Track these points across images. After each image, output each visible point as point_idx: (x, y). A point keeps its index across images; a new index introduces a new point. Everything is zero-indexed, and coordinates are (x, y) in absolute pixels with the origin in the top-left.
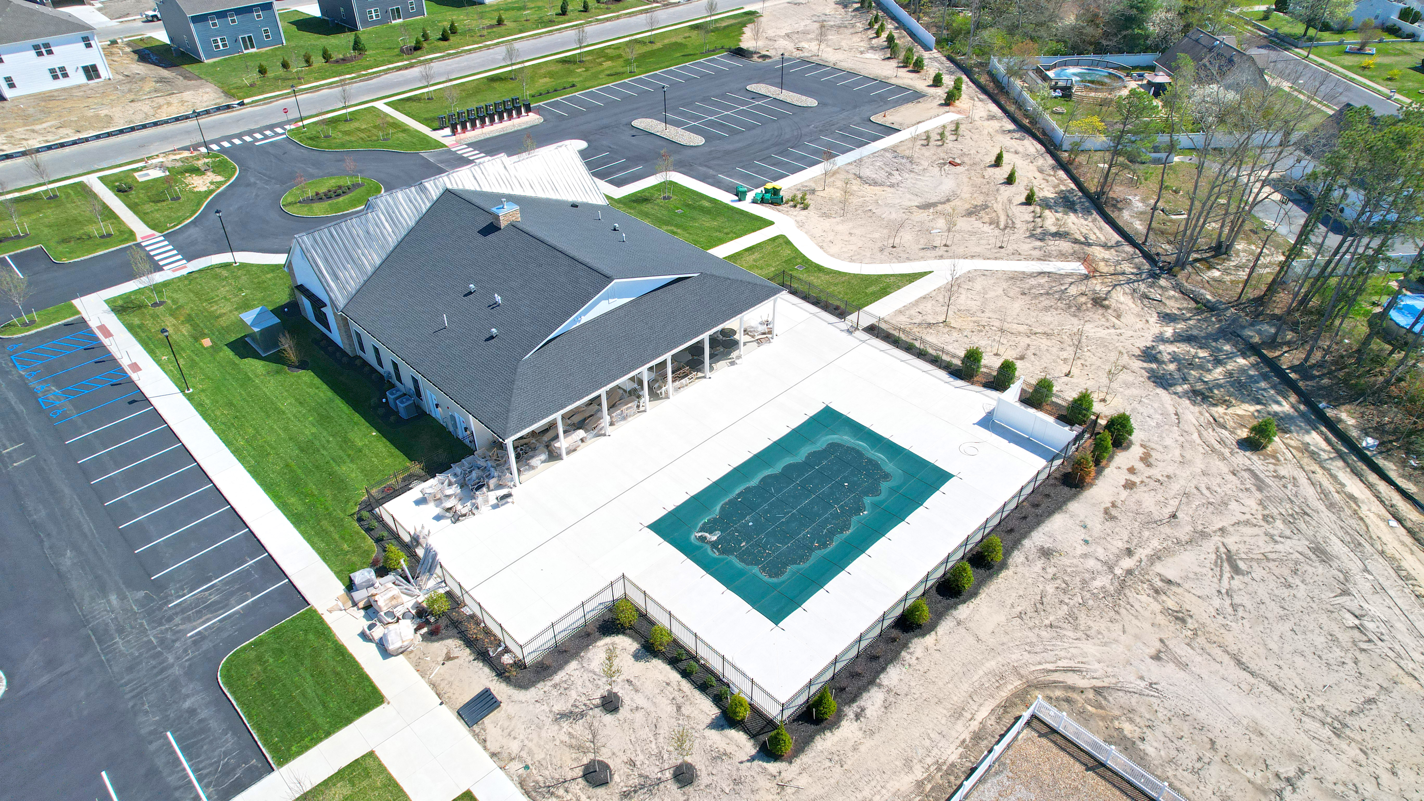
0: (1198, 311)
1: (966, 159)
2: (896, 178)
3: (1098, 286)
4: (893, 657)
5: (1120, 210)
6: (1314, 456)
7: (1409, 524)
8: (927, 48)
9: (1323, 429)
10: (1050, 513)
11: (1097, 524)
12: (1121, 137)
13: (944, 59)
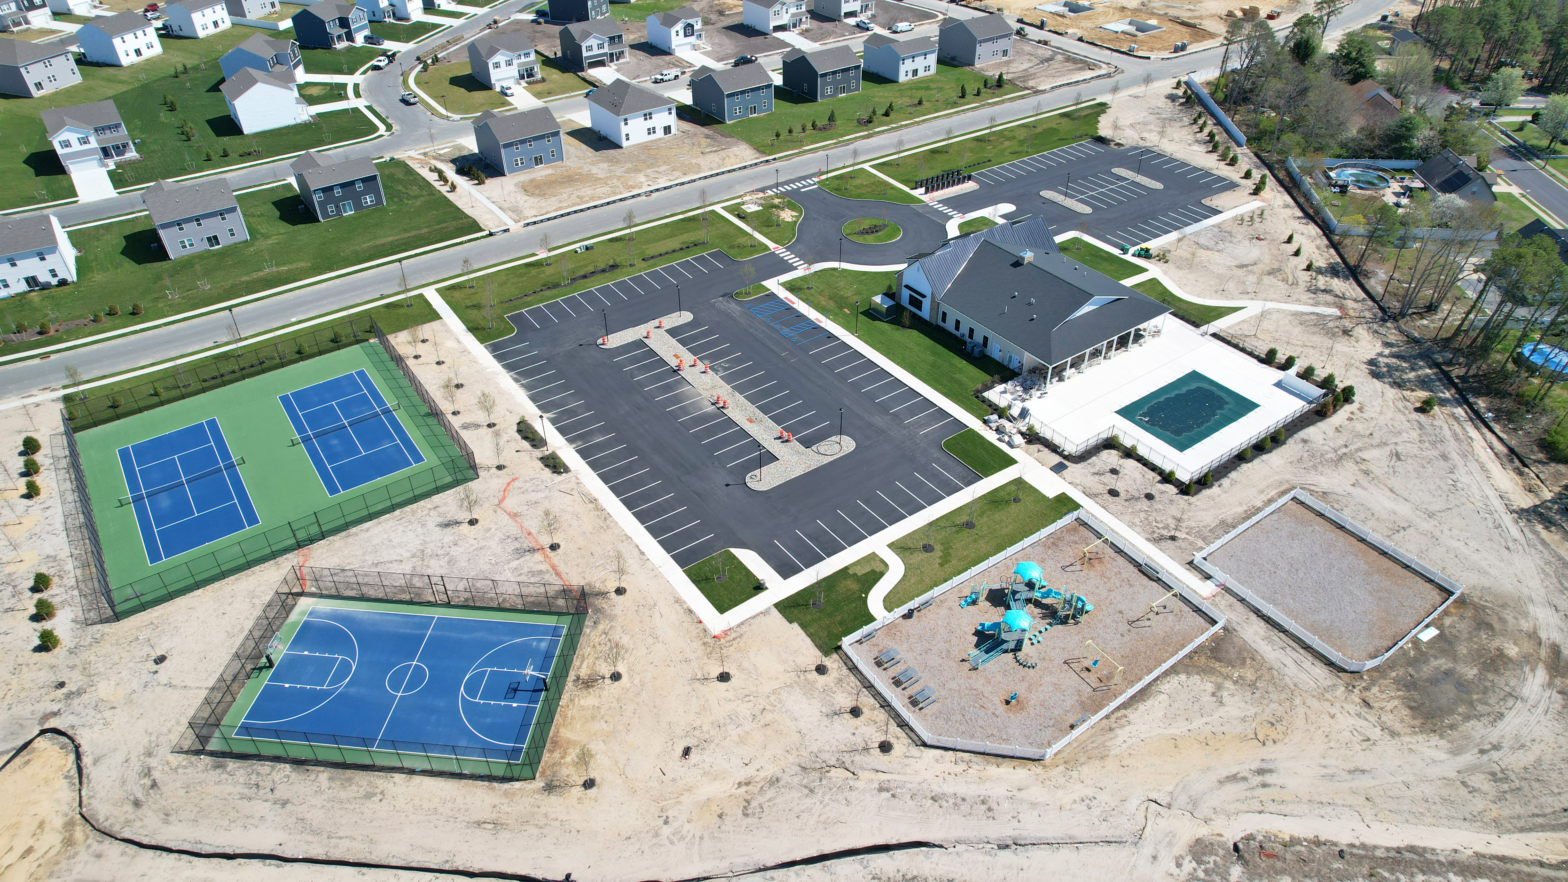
0: (1408, 342)
1: (1267, 236)
2: (1221, 246)
3: (1347, 323)
4: (1235, 469)
5: (1369, 278)
6: (1456, 419)
7: (1496, 451)
8: (1239, 145)
9: (1466, 407)
10: (1308, 426)
11: (1331, 433)
12: (1374, 232)
13: (1252, 155)
